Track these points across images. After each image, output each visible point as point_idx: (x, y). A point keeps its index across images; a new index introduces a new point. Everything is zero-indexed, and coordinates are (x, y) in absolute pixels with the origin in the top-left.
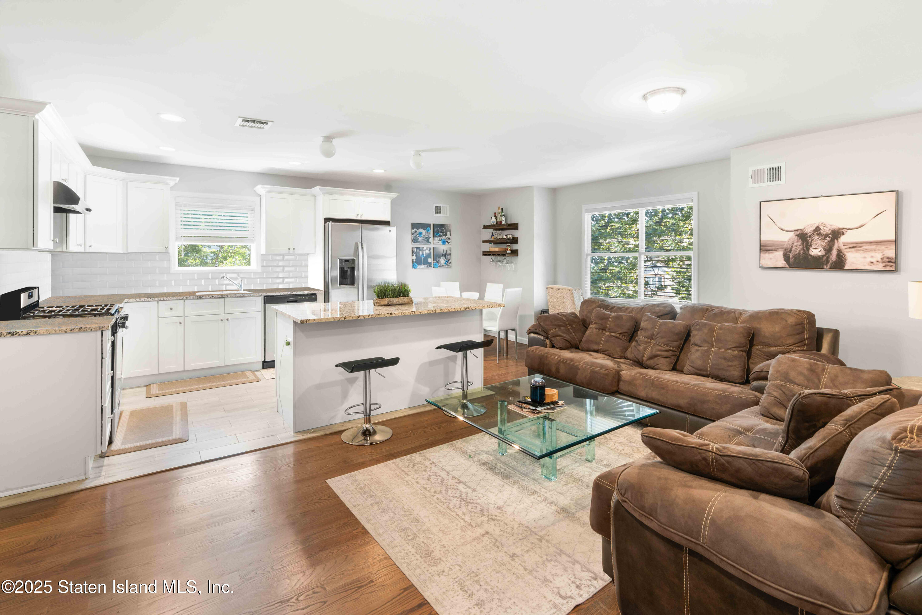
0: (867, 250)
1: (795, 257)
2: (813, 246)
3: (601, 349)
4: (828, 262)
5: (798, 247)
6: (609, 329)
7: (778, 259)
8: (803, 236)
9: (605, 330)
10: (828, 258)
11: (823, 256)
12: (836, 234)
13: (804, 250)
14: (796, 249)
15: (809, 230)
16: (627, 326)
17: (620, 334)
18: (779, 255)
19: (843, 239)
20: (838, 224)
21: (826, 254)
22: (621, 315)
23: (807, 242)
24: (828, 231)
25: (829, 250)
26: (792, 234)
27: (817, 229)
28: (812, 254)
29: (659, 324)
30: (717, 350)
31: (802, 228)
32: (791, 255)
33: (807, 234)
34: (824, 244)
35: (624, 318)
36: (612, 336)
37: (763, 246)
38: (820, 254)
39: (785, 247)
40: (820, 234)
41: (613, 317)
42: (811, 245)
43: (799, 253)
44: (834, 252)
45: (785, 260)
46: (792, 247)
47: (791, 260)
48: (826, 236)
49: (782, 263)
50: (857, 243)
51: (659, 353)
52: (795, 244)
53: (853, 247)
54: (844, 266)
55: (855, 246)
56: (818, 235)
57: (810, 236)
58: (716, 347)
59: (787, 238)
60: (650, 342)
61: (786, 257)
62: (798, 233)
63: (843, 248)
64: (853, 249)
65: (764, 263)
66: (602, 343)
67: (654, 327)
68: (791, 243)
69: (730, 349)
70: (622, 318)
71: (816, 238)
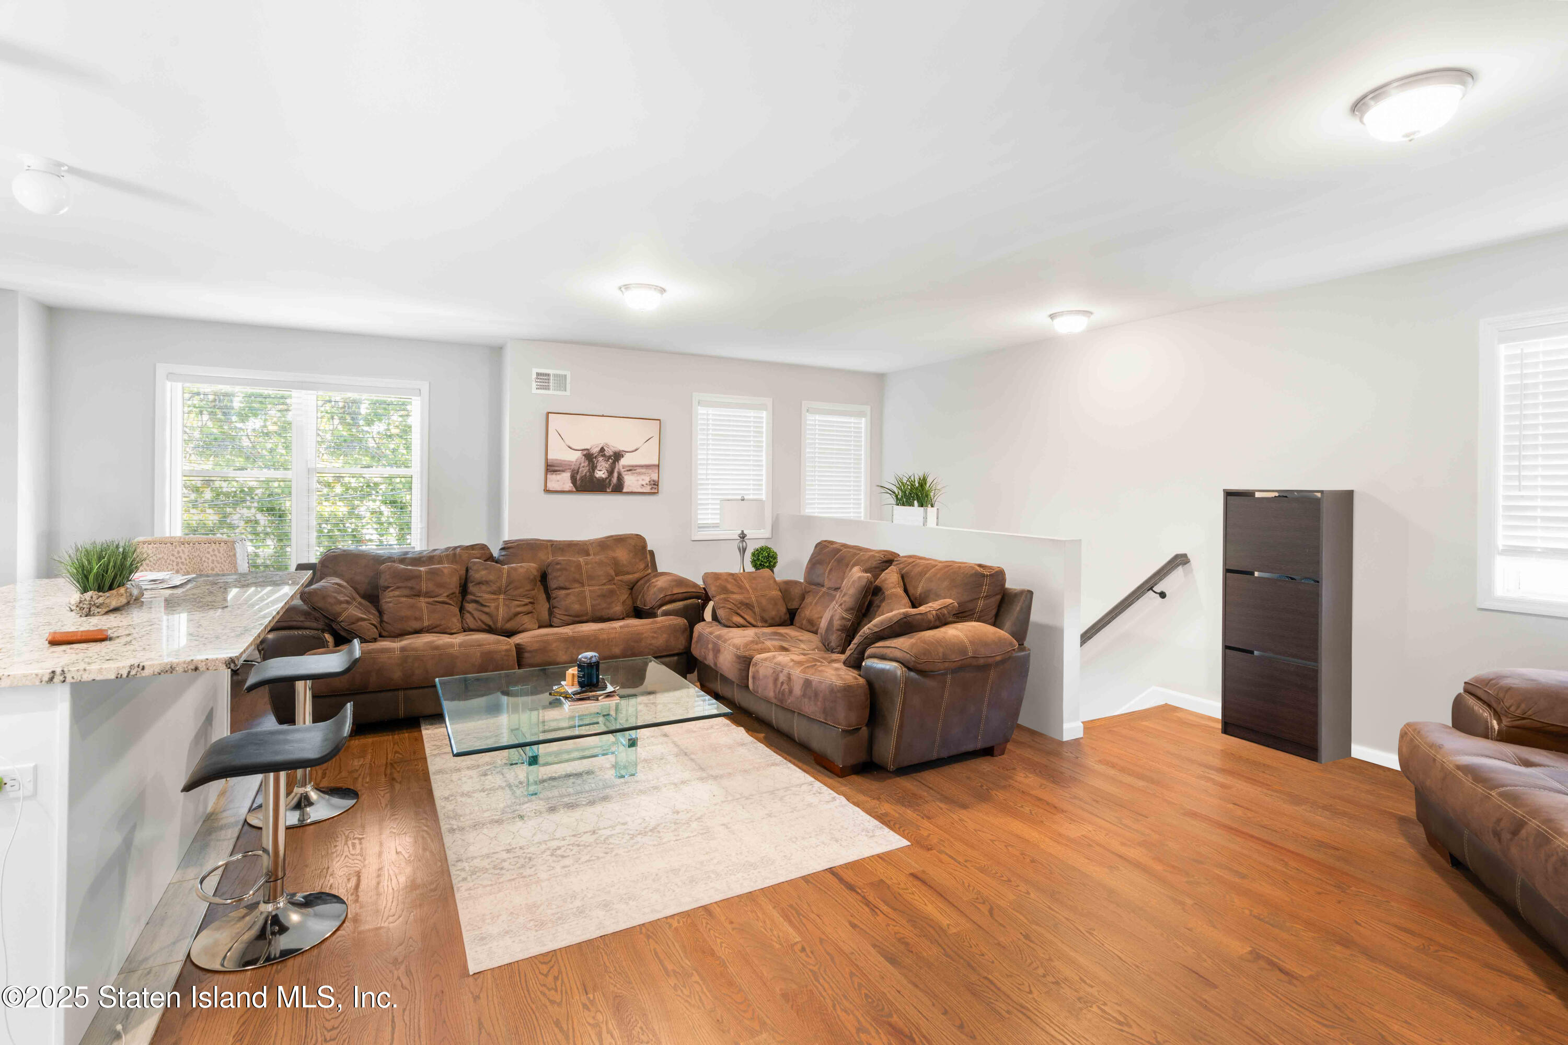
0: (640, 474)
1: (582, 479)
2: (598, 468)
3: (429, 626)
4: (610, 485)
5: (584, 470)
6: (427, 593)
7: (563, 481)
8: (589, 457)
9: (419, 596)
10: (610, 480)
11: (606, 478)
12: (618, 456)
13: (590, 472)
14: (583, 471)
15: (595, 450)
16: (453, 583)
17: (448, 596)
18: (567, 476)
19: (623, 462)
20: (620, 447)
21: (609, 476)
22: (439, 569)
23: (593, 462)
24: (611, 453)
25: (611, 473)
26: (579, 454)
27: (602, 450)
28: (597, 476)
29: (505, 571)
30: (591, 588)
31: (589, 448)
32: (578, 477)
33: (593, 454)
34: (607, 466)
35: (446, 571)
36: (437, 602)
37: (550, 466)
38: (604, 476)
39: (572, 467)
40: (604, 456)
41: (427, 572)
42: (596, 467)
43: (586, 475)
44: (616, 475)
45: (572, 483)
46: (579, 468)
47: (578, 482)
48: (609, 457)
49: (569, 486)
50: (633, 466)
51: (519, 609)
52: (582, 465)
53: (630, 470)
54: (622, 489)
55: (631, 469)
56: (602, 456)
57: (596, 457)
58: (589, 586)
59: (574, 457)
60: (498, 599)
61: (573, 479)
62: (585, 452)
63: (622, 470)
64: (629, 472)
65: (552, 485)
66: (425, 617)
67: (500, 577)
68: (578, 463)
69: (604, 584)
70: (442, 572)
71: (601, 459)
